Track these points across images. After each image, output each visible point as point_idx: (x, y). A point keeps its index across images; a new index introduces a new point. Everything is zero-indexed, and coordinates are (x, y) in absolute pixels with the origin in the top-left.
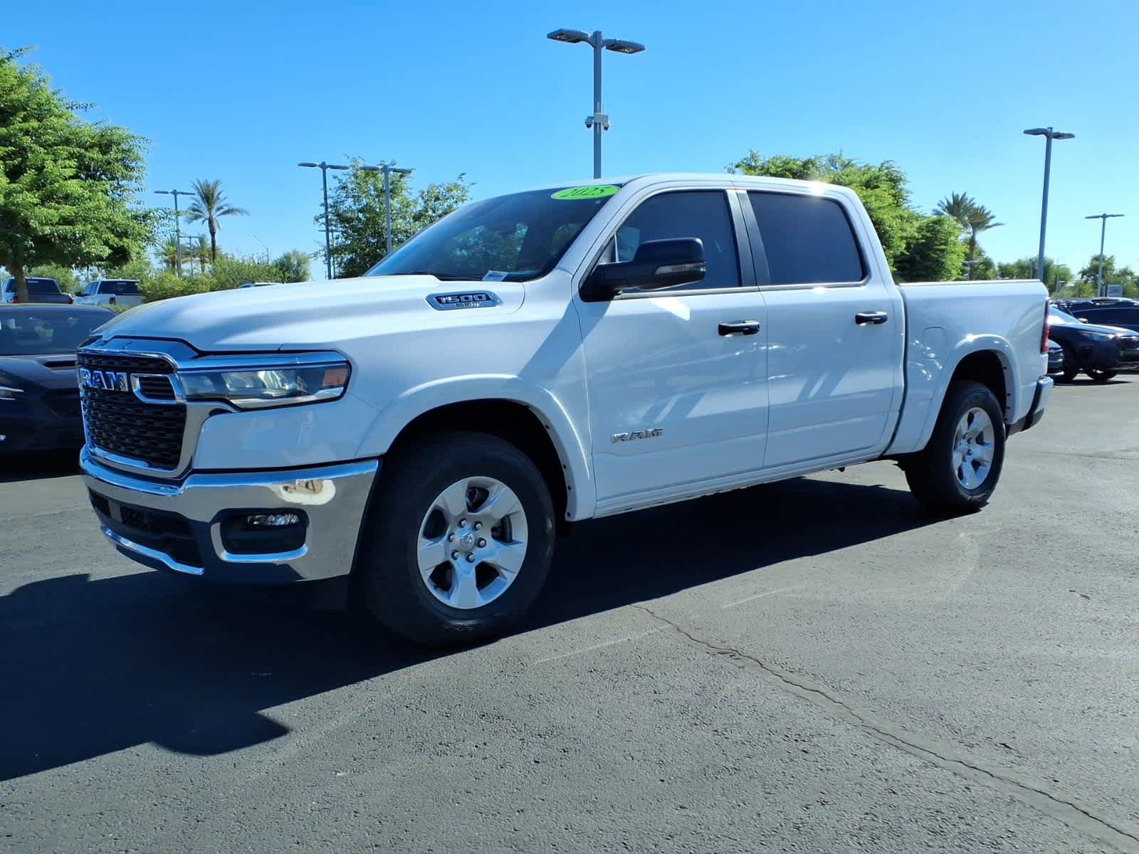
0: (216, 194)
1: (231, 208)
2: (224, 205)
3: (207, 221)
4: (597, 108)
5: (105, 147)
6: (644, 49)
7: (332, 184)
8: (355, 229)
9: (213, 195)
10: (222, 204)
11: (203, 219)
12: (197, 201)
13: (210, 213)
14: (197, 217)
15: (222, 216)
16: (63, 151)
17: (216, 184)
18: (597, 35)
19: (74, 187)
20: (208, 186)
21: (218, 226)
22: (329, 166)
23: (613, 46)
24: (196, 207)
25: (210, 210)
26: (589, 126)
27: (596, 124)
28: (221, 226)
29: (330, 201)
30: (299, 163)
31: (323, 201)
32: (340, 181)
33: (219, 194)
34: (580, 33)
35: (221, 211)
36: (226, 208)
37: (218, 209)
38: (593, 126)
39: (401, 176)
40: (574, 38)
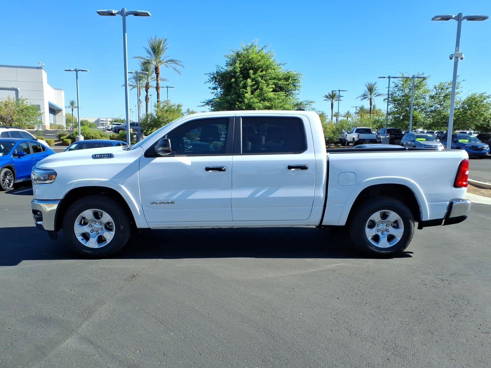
0: (374, 88)
1: (380, 94)
2: (377, 92)
3: (369, 100)
4: (457, 50)
5: (287, 79)
6: (488, 18)
7: (392, 85)
8: (399, 104)
9: (373, 88)
10: (376, 92)
11: (368, 99)
12: (366, 91)
13: (371, 96)
14: (365, 98)
15: (376, 97)
16: (271, 82)
17: (375, 84)
18: (460, 15)
19: (271, 95)
20: (371, 85)
21: (374, 101)
22: (392, 77)
23: (469, 18)
24: (365, 94)
25: (371, 95)
26: (451, 59)
27: (456, 58)
28: (375, 101)
29: (390, 93)
30: (378, 77)
31: (387, 93)
32: (395, 84)
33: (376, 88)
34: (448, 16)
35: (376, 95)
36: (378, 94)
37: (374, 94)
38: (454, 58)
39: (424, 80)
40: (447, 18)
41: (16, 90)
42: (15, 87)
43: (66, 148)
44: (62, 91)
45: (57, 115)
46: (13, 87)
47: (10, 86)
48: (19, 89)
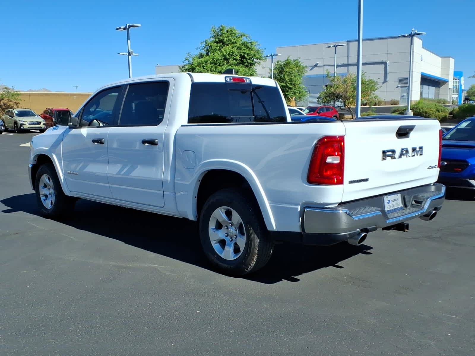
41: (385, 63)
42: (384, 60)
43: (454, 126)
44: (451, 59)
45: (441, 87)
46: (382, 61)
47: (379, 60)
48: (388, 62)
